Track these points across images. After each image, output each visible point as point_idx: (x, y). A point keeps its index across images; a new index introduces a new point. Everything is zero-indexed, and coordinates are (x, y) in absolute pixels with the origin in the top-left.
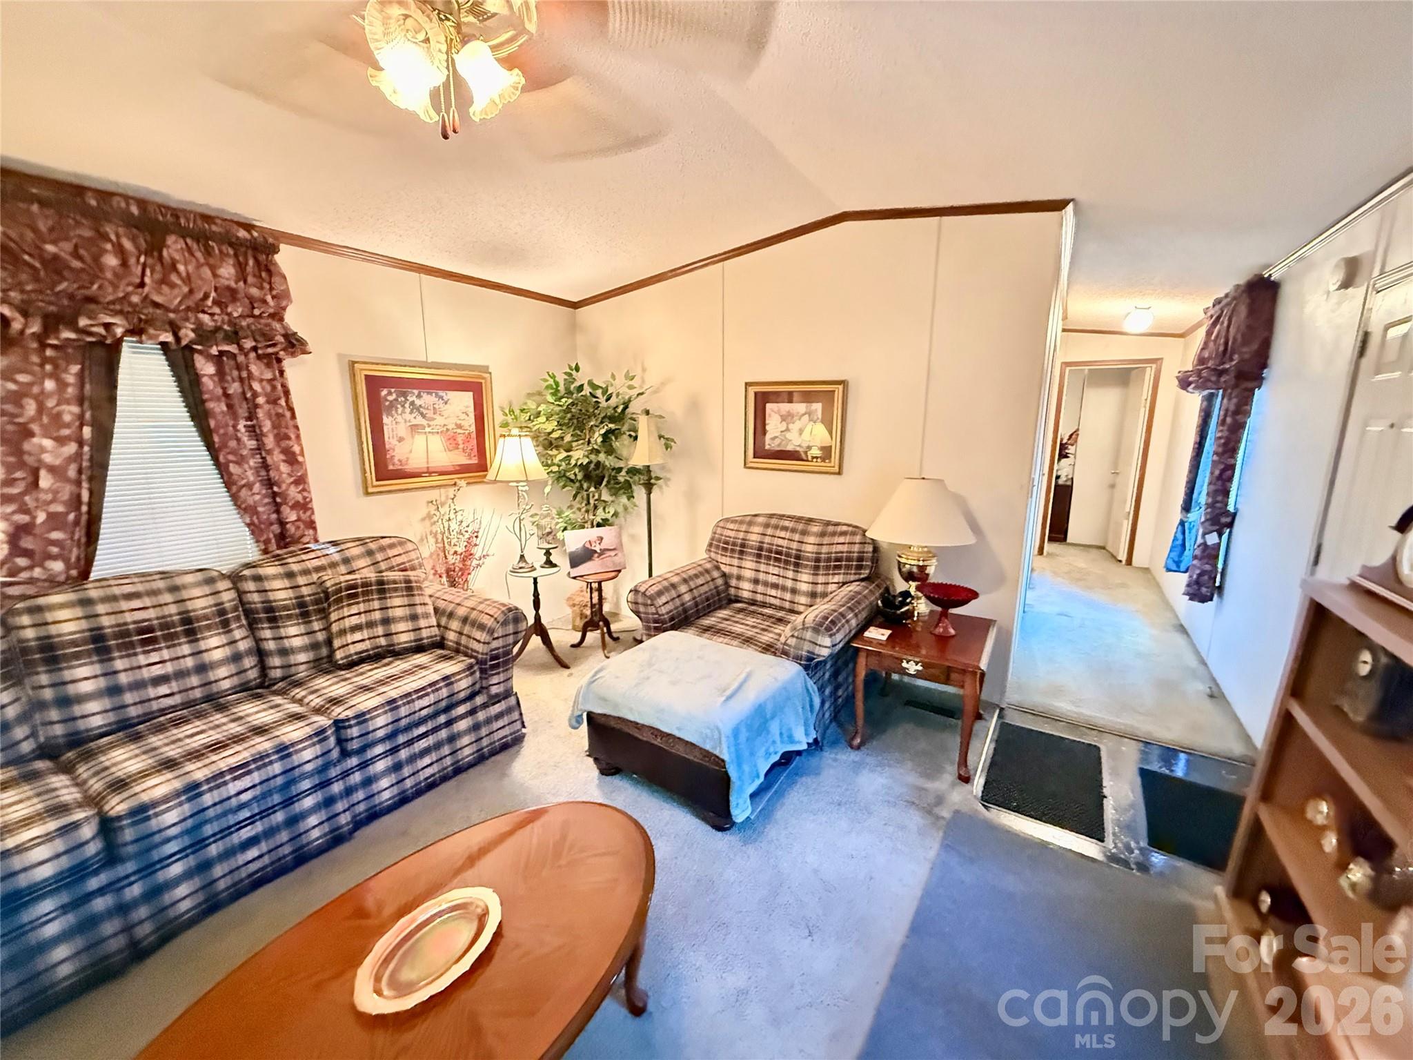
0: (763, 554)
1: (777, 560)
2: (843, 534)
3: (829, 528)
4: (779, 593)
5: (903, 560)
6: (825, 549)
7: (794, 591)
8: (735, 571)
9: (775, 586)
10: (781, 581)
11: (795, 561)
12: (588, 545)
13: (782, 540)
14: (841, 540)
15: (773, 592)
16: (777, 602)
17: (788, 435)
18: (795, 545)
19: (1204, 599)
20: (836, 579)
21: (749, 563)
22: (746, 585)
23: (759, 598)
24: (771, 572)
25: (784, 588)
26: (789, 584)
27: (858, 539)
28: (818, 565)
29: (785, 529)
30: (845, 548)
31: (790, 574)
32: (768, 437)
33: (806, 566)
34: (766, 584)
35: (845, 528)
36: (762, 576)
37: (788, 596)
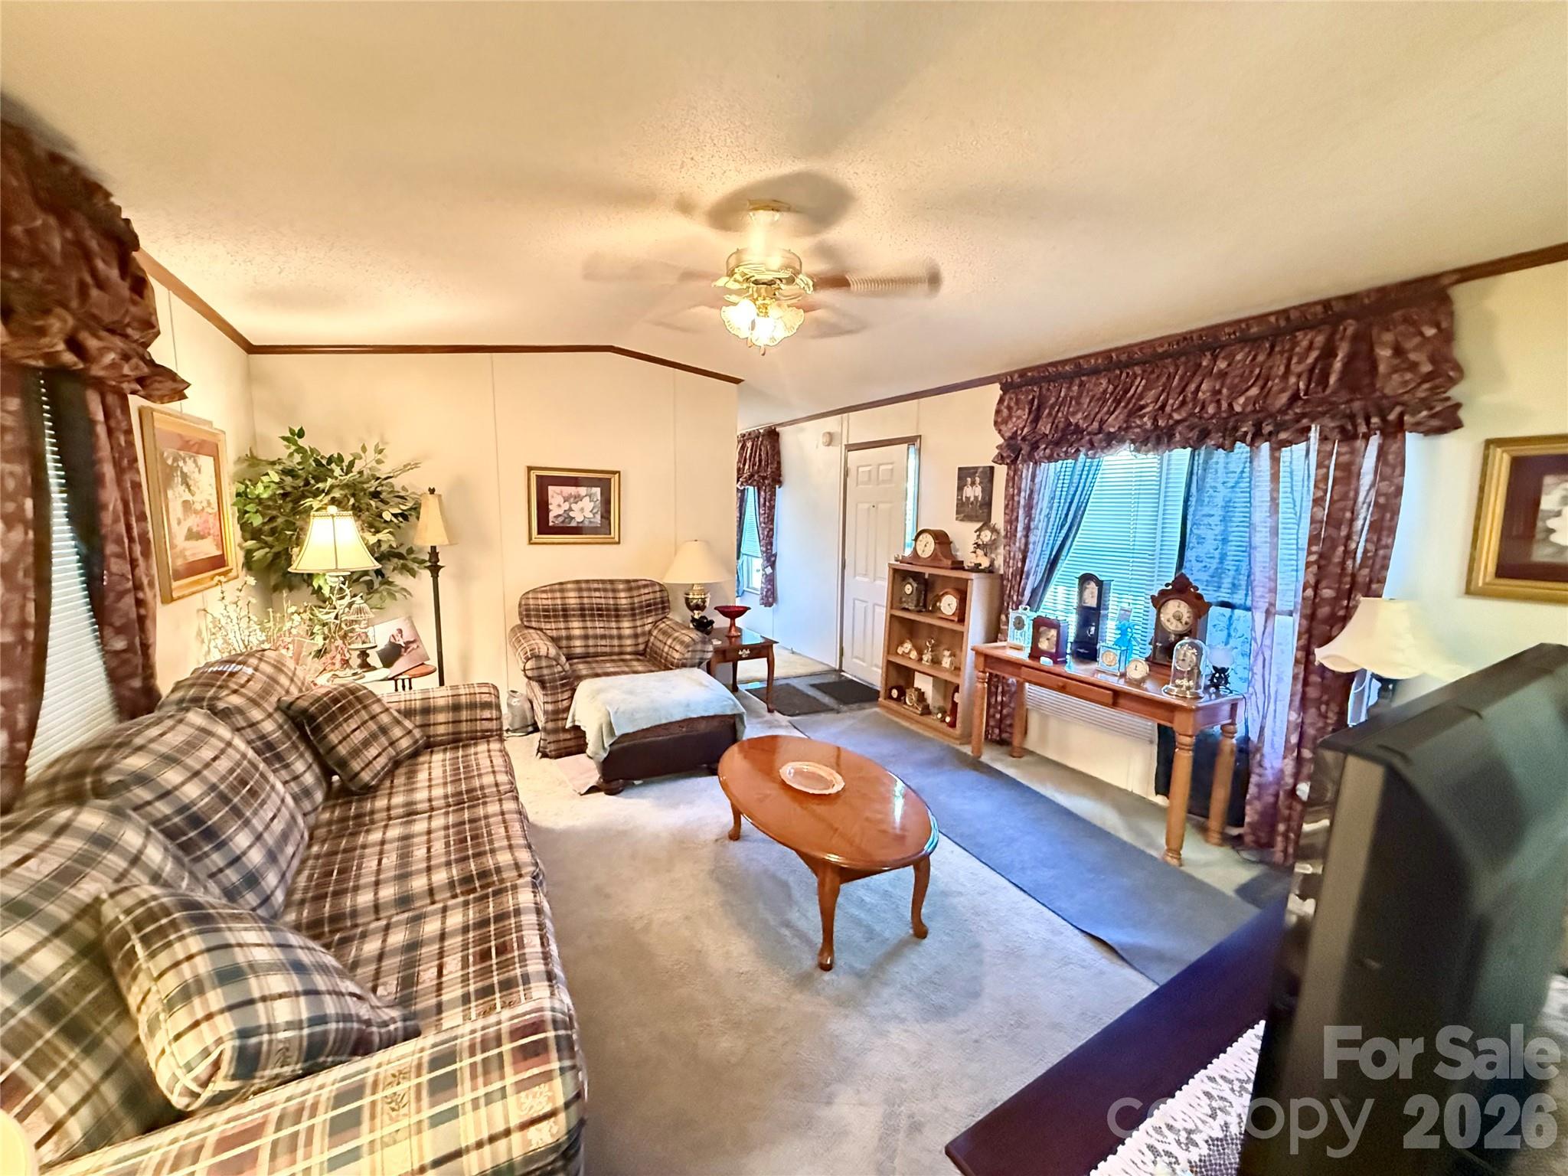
0: (583, 612)
1: (600, 616)
2: (645, 586)
3: (631, 585)
4: (607, 642)
5: (691, 596)
6: (636, 600)
7: (620, 637)
8: (564, 633)
9: (603, 637)
10: (607, 632)
11: (616, 613)
12: (392, 640)
13: (598, 599)
14: (646, 591)
15: (603, 642)
16: (607, 649)
17: (572, 514)
18: (611, 601)
19: (770, 605)
20: (650, 620)
21: (576, 624)
22: (578, 643)
23: (592, 650)
24: (598, 627)
25: (611, 637)
26: (615, 632)
27: (657, 588)
28: (634, 612)
29: (596, 590)
30: (651, 596)
31: (613, 625)
32: (552, 515)
33: (625, 616)
34: (596, 637)
35: (644, 583)
36: (591, 632)
37: (616, 642)
